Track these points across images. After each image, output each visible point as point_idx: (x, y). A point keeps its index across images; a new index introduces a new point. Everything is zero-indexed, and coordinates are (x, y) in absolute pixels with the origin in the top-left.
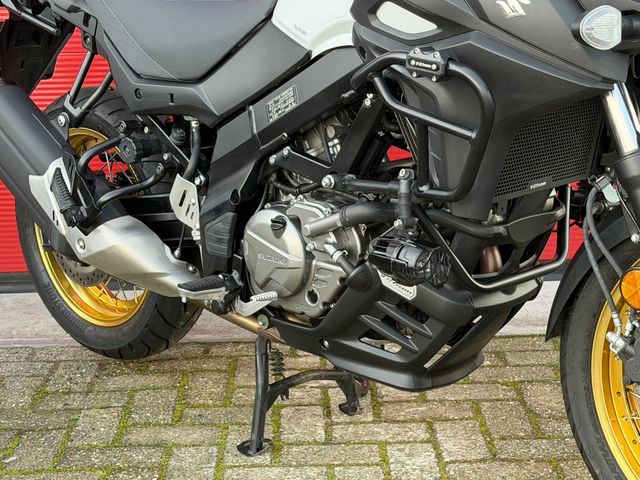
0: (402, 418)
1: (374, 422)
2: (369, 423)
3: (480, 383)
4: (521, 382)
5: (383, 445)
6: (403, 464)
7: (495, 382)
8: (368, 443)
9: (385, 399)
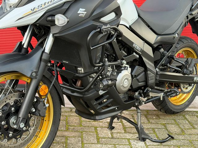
0: (133, 132)
1: (124, 133)
2: (123, 133)
3: (154, 123)
4: (165, 124)
5: (129, 139)
6: (136, 145)
7: (158, 123)
8: (124, 139)
9: (127, 126)
